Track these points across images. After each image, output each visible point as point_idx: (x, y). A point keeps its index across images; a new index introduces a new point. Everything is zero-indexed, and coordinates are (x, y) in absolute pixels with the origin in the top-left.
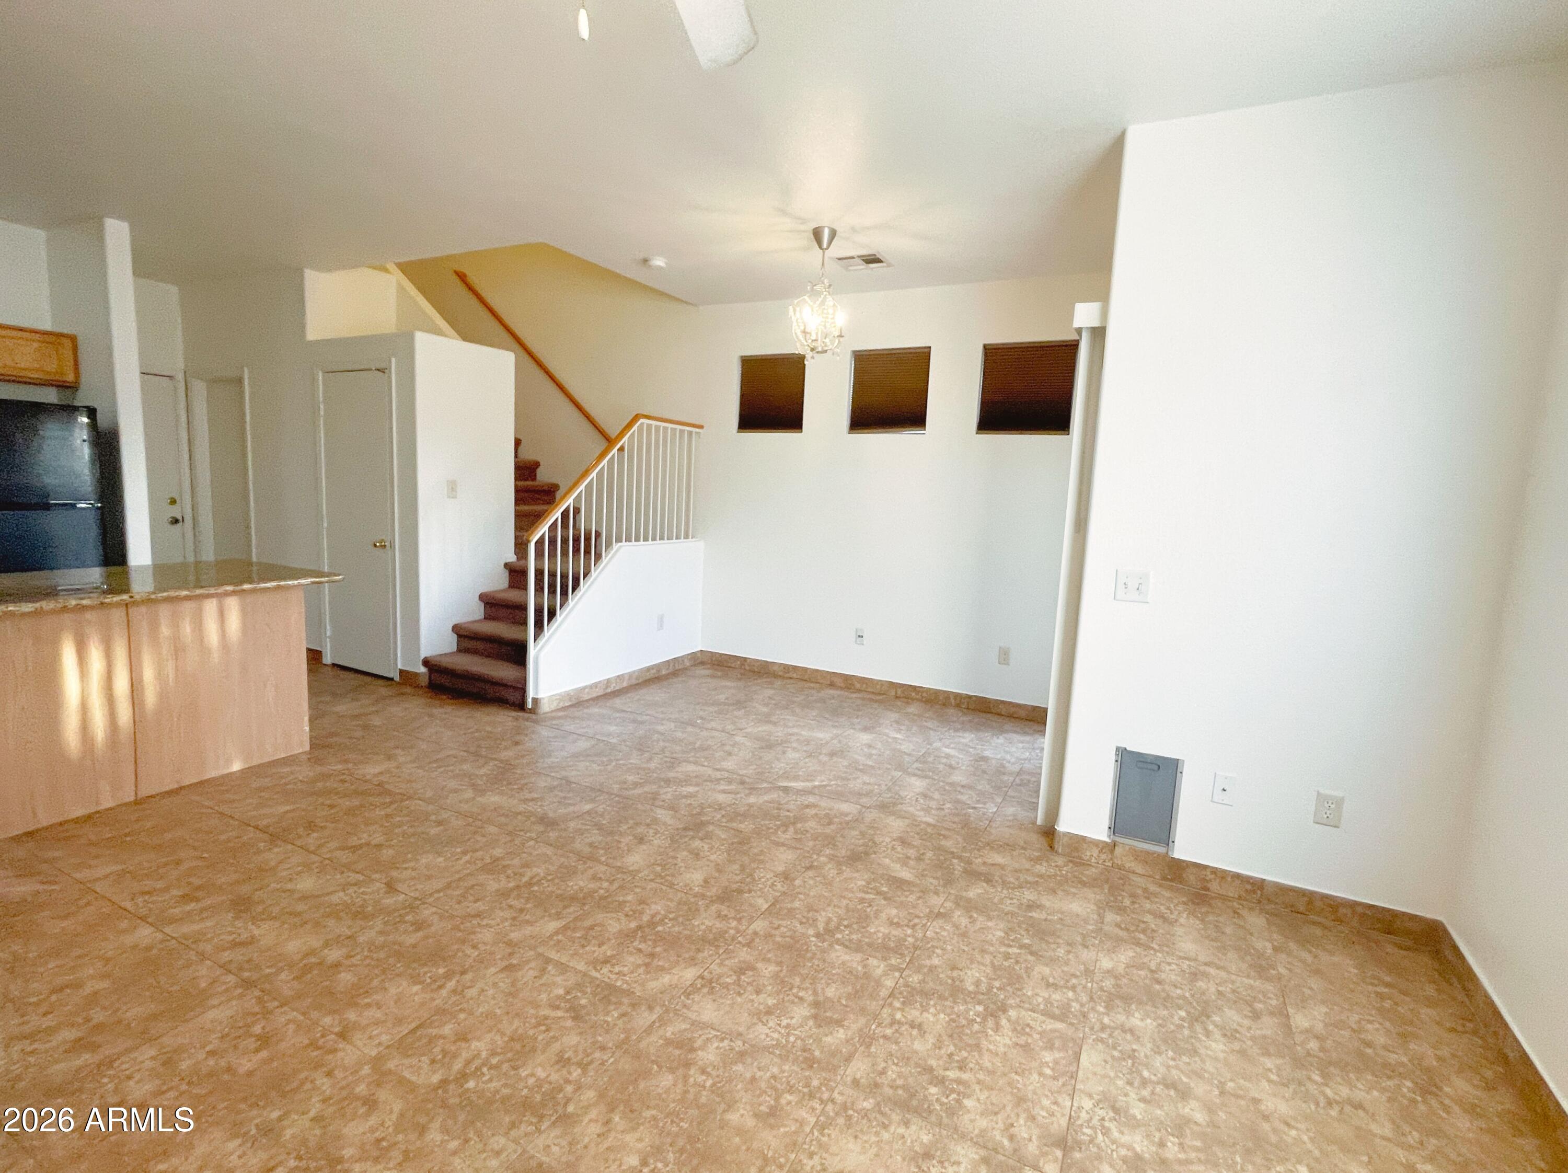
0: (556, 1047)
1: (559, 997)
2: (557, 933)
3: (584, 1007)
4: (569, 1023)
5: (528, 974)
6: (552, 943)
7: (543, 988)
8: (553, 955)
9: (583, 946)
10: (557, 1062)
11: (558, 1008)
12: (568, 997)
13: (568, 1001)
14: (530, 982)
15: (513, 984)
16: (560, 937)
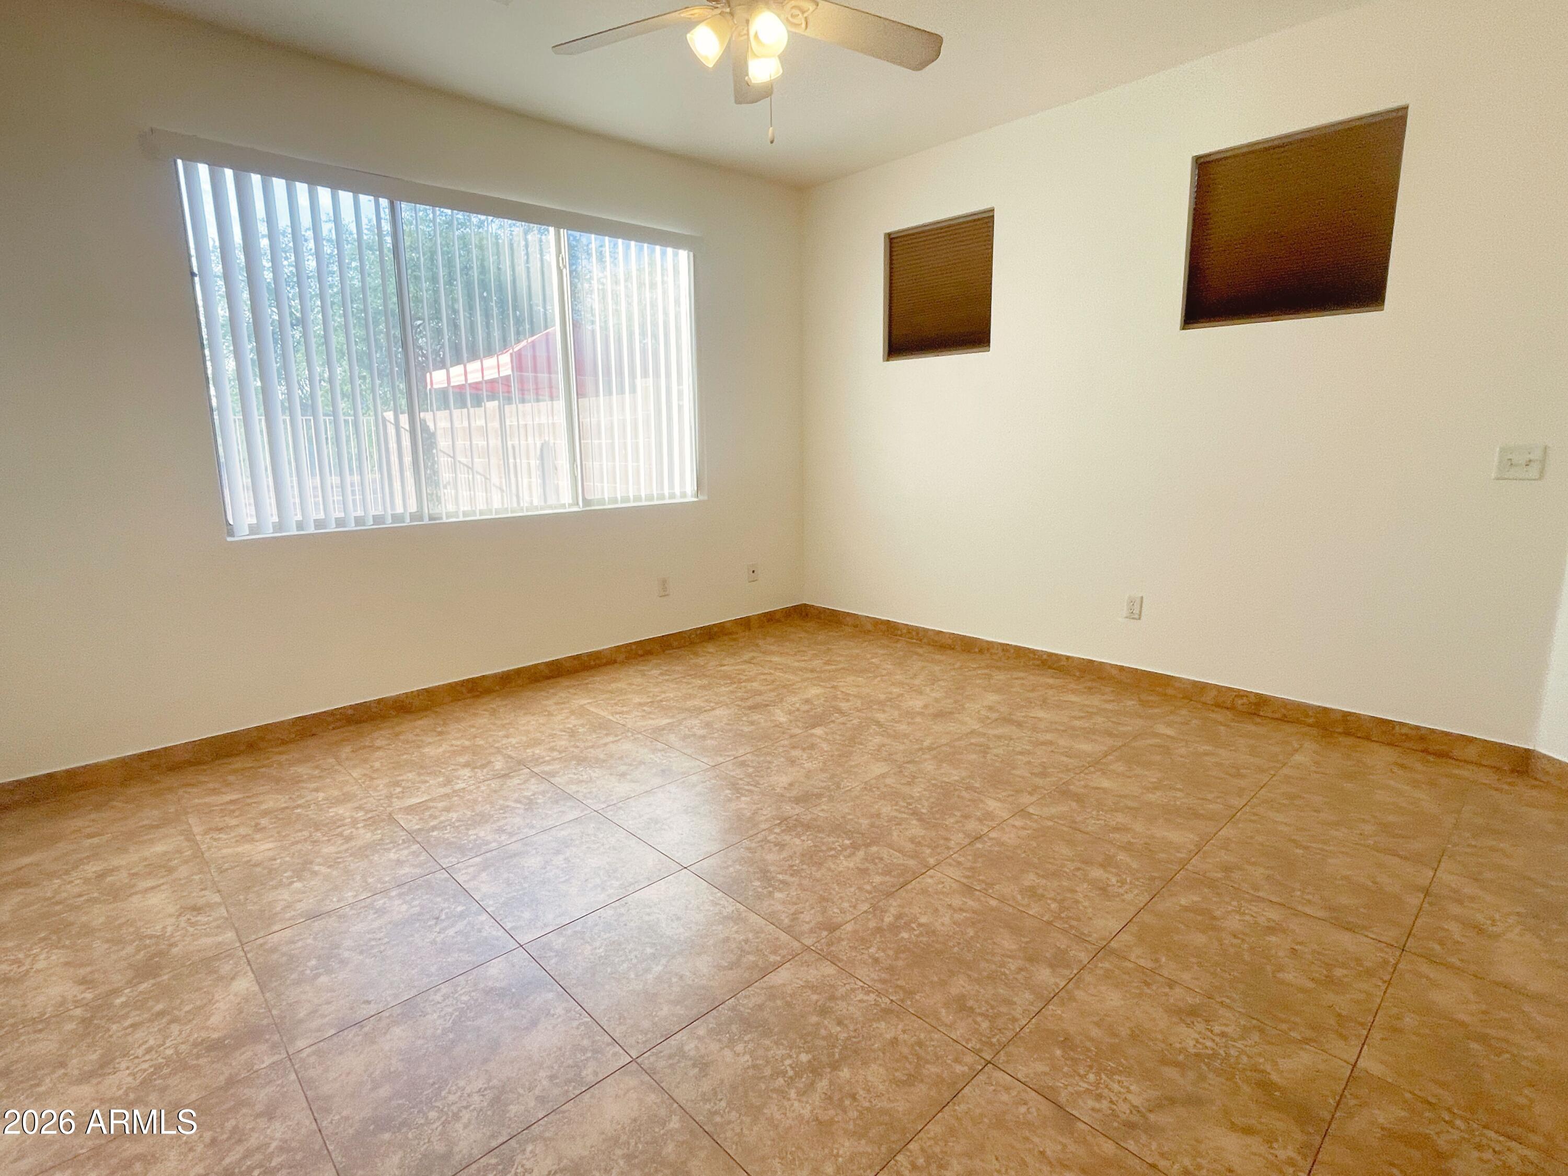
0: (784, 854)
1: (780, 890)
2: (777, 966)
3: (758, 879)
4: (772, 869)
5: (809, 917)
6: (784, 952)
7: (794, 900)
8: (784, 937)
9: (747, 941)
10: (784, 845)
11: (782, 882)
12: (771, 889)
13: (771, 886)
14: (808, 908)
15: (824, 911)
16: (772, 958)
